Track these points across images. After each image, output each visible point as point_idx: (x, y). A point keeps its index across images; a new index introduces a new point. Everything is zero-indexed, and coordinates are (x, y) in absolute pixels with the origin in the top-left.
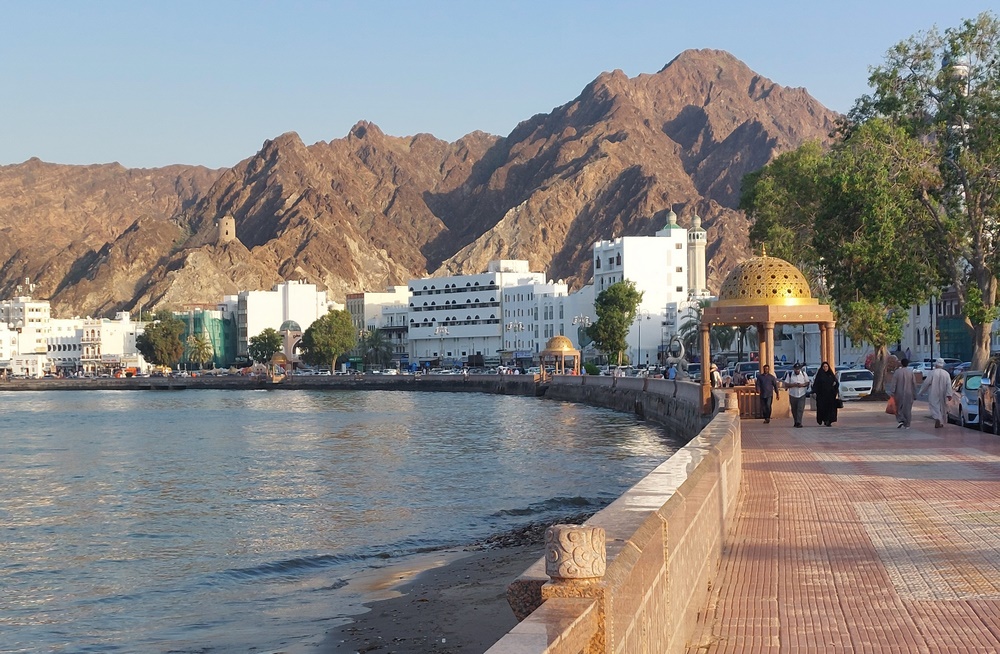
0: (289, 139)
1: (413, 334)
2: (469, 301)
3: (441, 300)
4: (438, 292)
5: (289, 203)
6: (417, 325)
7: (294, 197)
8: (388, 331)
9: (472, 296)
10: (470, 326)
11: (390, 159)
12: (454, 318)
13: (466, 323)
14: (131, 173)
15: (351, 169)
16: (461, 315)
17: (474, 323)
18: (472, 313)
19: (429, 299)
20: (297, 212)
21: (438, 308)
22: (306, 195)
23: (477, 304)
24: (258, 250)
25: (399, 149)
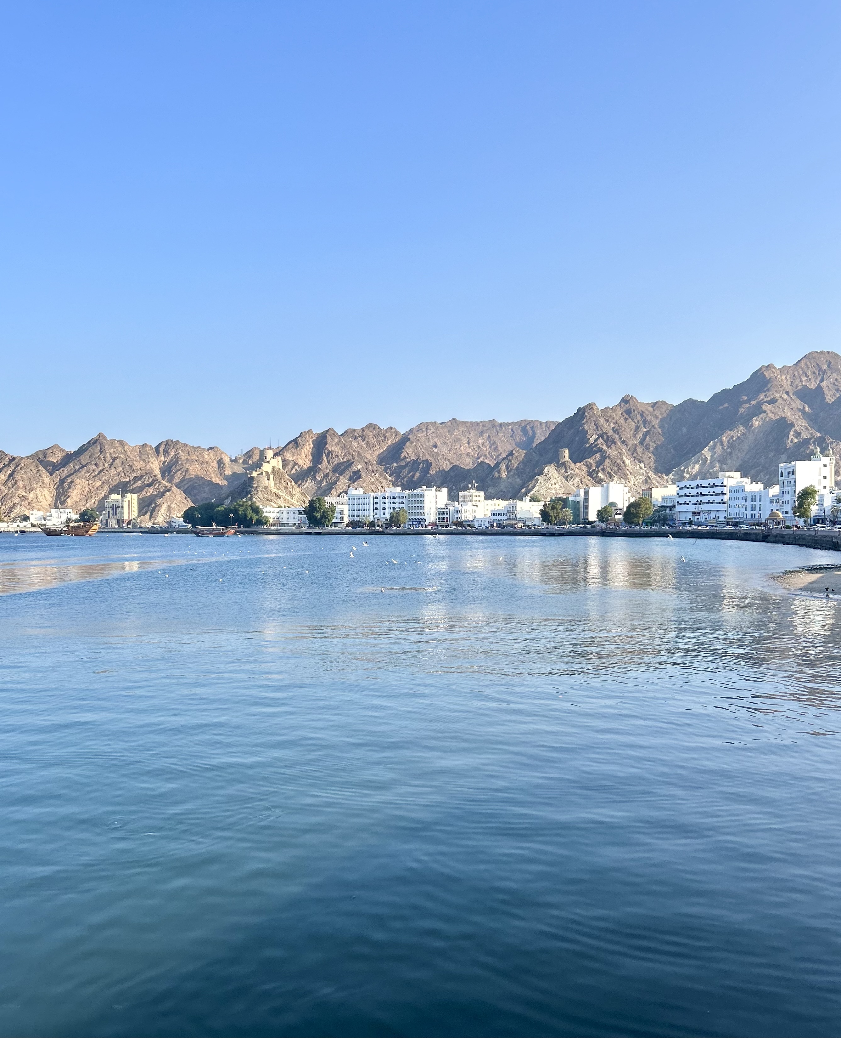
0: (590, 407)
1: (678, 508)
2: (709, 492)
3: (694, 492)
4: (692, 488)
5: (592, 440)
6: (681, 504)
7: (595, 437)
8: (664, 507)
9: (711, 490)
10: (709, 505)
11: (642, 416)
12: (701, 501)
13: (707, 503)
14: (501, 425)
15: (622, 421)
16: (705, 499)
17: (712, 503)
18: (711, 498)
19: (687, 492)
20: (597, 445)
21: (692, 496)
22: (601, 436)
23: (714, 494)
24: (578, 464)
25: (647, 410)
